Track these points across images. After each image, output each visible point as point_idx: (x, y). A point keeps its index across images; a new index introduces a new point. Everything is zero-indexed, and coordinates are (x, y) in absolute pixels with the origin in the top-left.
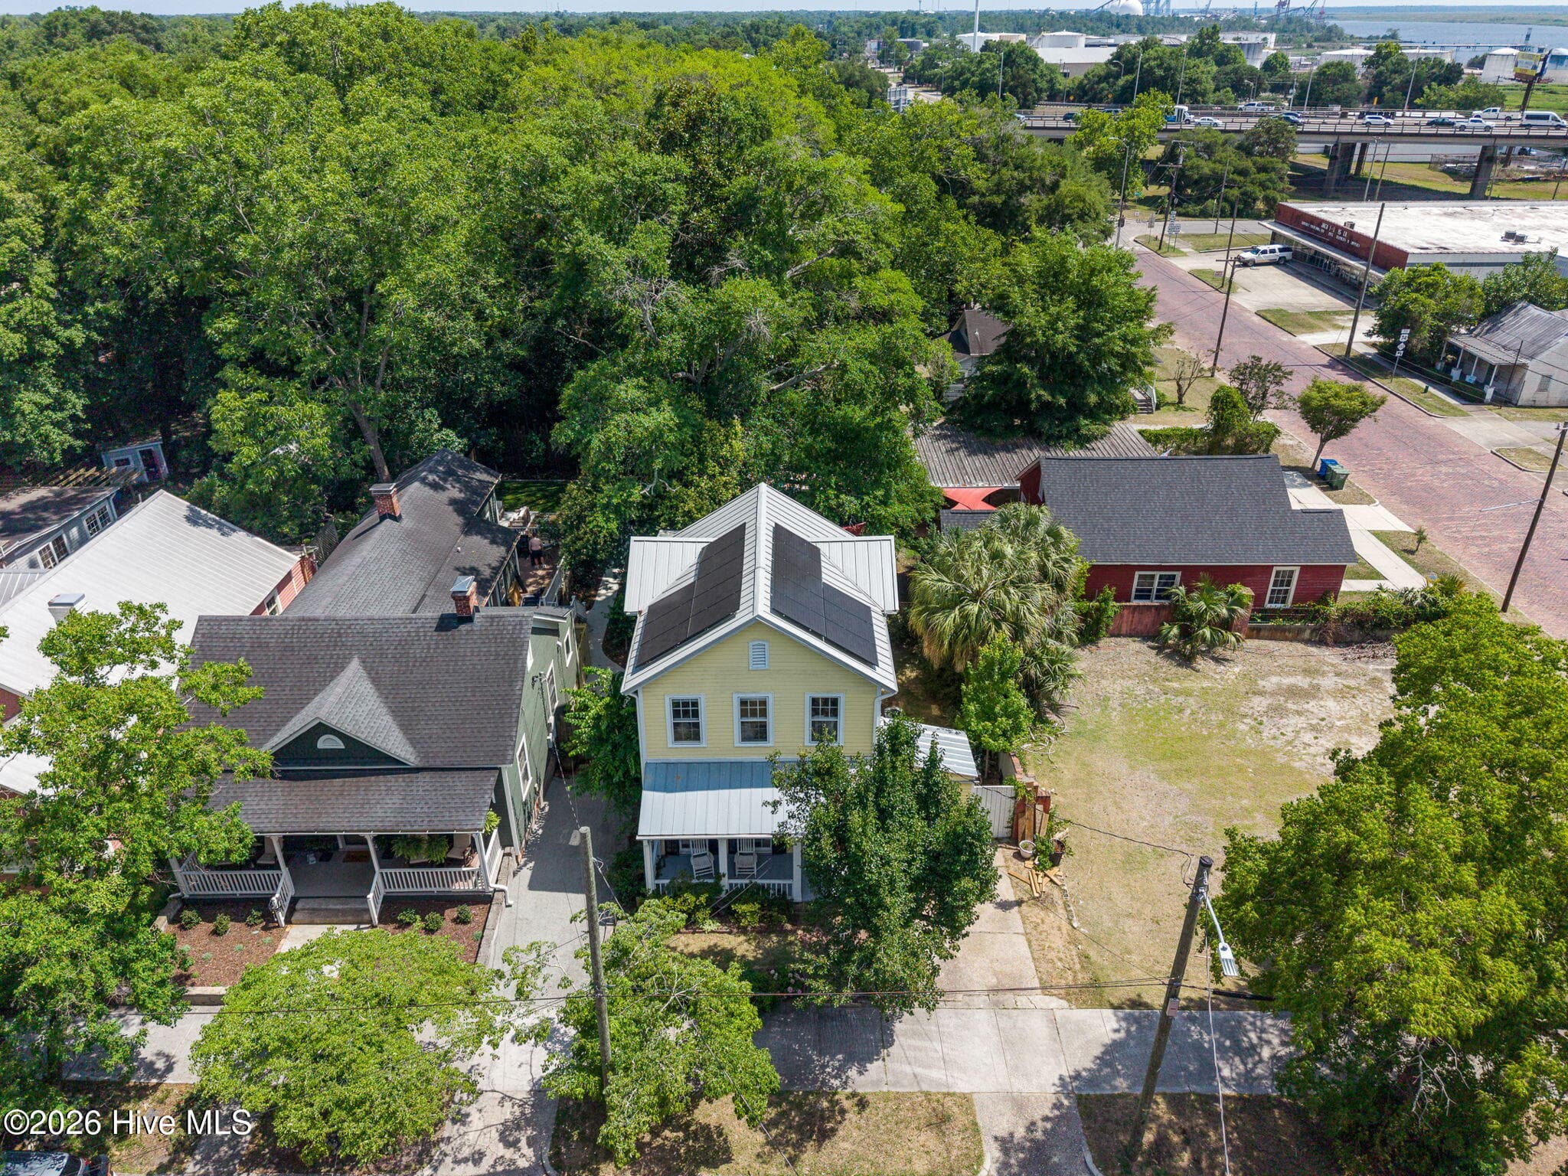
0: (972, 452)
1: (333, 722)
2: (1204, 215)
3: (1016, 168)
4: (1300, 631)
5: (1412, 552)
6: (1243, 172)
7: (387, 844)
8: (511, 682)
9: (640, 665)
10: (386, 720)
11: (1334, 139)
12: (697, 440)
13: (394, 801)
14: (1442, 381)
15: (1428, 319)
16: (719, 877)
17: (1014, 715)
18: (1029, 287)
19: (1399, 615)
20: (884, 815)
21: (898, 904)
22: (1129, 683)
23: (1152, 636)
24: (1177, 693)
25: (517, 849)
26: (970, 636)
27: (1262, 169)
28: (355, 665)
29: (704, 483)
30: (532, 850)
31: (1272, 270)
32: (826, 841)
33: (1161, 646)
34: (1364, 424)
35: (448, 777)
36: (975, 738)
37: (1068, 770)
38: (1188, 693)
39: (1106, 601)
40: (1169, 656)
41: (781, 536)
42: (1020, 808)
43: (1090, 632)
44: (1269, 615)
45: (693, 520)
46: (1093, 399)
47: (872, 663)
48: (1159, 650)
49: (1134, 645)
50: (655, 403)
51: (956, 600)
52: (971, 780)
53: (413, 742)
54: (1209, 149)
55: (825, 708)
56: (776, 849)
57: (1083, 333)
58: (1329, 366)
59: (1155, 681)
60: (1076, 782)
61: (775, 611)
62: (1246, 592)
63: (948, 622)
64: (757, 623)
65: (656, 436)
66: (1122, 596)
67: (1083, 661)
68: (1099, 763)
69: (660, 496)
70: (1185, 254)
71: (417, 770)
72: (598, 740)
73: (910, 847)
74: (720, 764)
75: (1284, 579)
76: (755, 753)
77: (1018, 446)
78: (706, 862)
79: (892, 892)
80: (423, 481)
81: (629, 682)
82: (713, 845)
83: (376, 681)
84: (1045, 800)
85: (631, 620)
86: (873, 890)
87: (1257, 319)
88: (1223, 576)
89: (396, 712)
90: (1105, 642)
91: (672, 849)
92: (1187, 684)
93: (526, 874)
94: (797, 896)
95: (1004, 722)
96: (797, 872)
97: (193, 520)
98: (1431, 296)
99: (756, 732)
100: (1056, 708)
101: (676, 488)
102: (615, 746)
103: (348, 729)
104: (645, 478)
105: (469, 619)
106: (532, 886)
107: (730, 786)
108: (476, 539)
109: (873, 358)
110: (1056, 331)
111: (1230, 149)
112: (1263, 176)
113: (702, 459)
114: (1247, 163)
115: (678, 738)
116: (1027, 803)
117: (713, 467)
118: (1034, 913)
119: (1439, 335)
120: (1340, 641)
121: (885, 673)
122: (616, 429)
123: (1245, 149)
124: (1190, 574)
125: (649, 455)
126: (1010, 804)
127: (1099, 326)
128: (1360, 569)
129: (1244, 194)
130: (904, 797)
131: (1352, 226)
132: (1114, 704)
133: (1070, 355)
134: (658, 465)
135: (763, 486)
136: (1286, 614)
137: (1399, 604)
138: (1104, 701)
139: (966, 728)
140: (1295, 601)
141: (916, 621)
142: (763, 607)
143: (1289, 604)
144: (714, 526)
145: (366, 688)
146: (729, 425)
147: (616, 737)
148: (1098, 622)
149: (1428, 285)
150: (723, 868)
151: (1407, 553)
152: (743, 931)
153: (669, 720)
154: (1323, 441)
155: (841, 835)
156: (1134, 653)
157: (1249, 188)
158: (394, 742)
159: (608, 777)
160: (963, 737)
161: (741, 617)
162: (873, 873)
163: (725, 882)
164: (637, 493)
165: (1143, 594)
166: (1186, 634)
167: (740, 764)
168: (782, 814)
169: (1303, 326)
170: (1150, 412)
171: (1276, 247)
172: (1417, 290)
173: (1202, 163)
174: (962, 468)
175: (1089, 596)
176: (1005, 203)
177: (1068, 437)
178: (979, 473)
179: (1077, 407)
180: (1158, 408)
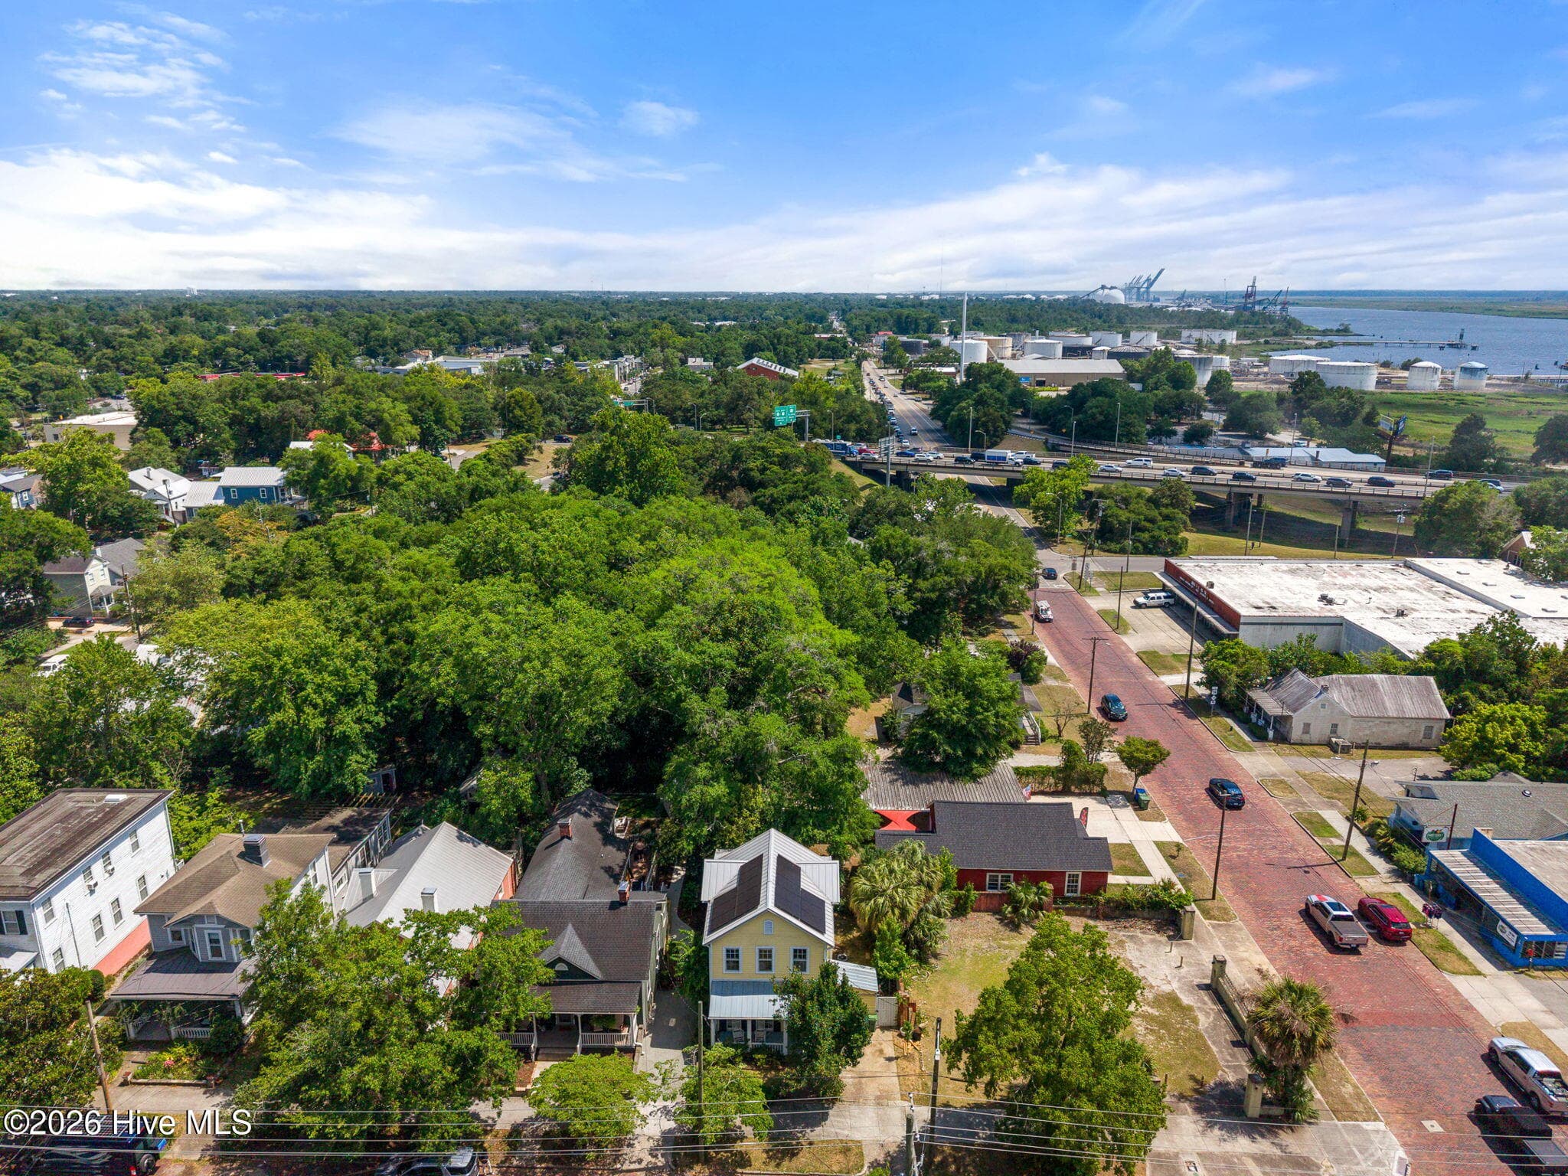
0: (905, 784)
1: (566, 956)
2: (1123, 551)
3: (946, 573)
4: (1084, 910)
5: (1174, 857)
6: (1152, 521)
7: (586, 1019)
8: (646, 937)
9: (711, 931)
10: (587, 956)
11: (1227, 489)
12: (738, 799)
13: (592, 997)
14: (1244, 721)
15: (1233, 678)
16: (747, 1040)
17: (900, 959)
18: (938, 683)
19: (1138, 902)
20: (822, 1005)
21: (827, 1044)
22: (979, 941)
23: (997, 911)
24: (1006, 947)
25: (644, 1026)
26: (877, 915)
27: (1167, 518)
28: (570, 927)
29: (741, 822)
30: (651, 1028)
31: (1159, 612)
32: (796, 1015)
33: (1003, 920)
34: (1159, 767)
35: (617, 986)
36: (879, 970)
37: (935, 990)
38: (1011, 948)
39: (968, 891)
40: (1006, 925)
41: (781, 861)
42: (901, 1009)
43: (960, 910)
44: (1066, 900)
45: (736, 845)
46: (980, 751)
47: (823, 932)
48: (1001, 921)
49: (987, 917)
50: (716, 778)
51: (874, 894)
52: (874, 994)
53: (600, 967)
54: (1126, 501)
55: (800, 954)
56: (775, 1025)
57: (970, 712)
58: (1175, 705)
59: (995, 940)
60: (939, 997)
61: (776, 905)
62: (1049, 887)
63: (867, 908)
64: (767, 912)
65: (717, 800)
66: (980, 887)
67: (951, 928)
68: (953, 987)
69: (717, 829)
70: (1097, 594)
71: (602, 982)
72: (688, 969)
73: (834, 1020)
74: (748, 983)
75: (1074, 878)
76: (765, 977)
77: (935, 779)
78: (740, 1034)
79: (824, 1038)
80: (579, 811)
81: (707, 939)
82: (744, 1023)
83: (580, 936)
84: (913, 1005)
85: (705, 905)
86: (816, 1037)
87: (1135, 659)
88: (1035, 877)
89: (590, 952)
90: (971, 915)
91: (723, 1024)
92: (1014, 942)
93: (649, 1039)
94: (785, 1052)
95: (895, 963)
96: (785, 1036)
97: (460, 838)
98: (1234, 662)
99: (766, 966)
100: (936, 956)
101: (726, 826)
102: (697, 972)
103: (572, 960)
104: (709, 820)
105: (625, 904)
106: (652, 1045)
107: (754, 993)
108: (609, 848)
109: (831, 757)
110: (953, 712)
111: (1142, 502)
112: (1167, 523)
113: (740, 809)
114: (1155, 513)
115: (728, 968)
116: (905, 1007)
117: (746, 812)
118: (904, 1063)
119: (1241, 690)
120: (1107, 917)
121: (829, 937)
122: (695, 793)
123: (1153, 501)
124: (1018, 876)
125: (713, 810)
126: (895, 1009)
127: (979, 709)
128: (1139, 869)
129: (1153, 537)
130: (829, 997)
131: (1212, 585)
132: (968, 953)
133: (963, 726)
134: (717, 815)
135: (773, 830)
136: (1074, 900)
137: (1139, 896)
138: (963, 952)
139: (876, 966)
140: (1082, 892)
141: (852, 905)
142: (771, 906)
143: (1079, 894)
144: (747, 852)
145: (576, 939)
146: (755, 788)
147: (697, 967)
148: (966, 903)
149: (1232, 656)
150: (749, 1036)
151: (1170, 858)
152: (758, 1068)
153: (725, 959)
154: (1137, 776)
155: (803, 1012)
156: (984, 923)
157: (1156, 533)
158: (591, 968)
159: (692, 988)
160: (874, 971)
161: (760, 909)
162: (816, 1029)
163: (750, 1043)
164: (706, 830)
165: (993, 886)
166: (1016, 910)
167: (759, 983)
168: (777, 1006)
169: (1165, 667)
170: (1037, 744)
171: (1162, 594)
172: (1224, 659)
173: (1120, 512)
174: (897, 795)
175: (960, 887)
176: (938, 597)
177: (966, 774)
178: (908, 798)
179: (970, 754)
180: (1043, 740)
